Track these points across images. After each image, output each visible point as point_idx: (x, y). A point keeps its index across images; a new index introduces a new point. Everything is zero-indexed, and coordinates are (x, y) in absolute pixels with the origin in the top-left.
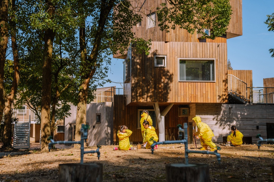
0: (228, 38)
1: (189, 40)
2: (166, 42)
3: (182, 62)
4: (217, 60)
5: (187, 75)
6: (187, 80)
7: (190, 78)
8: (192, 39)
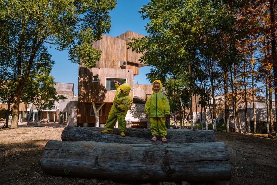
0: (139, 67)
1: (114, 68)
2: (99, 68)
3: (108, 79)
4: (128, 79)
5: (111, 87)
6: (111, 90)
7: (112, 88)
8: (116, 67)
